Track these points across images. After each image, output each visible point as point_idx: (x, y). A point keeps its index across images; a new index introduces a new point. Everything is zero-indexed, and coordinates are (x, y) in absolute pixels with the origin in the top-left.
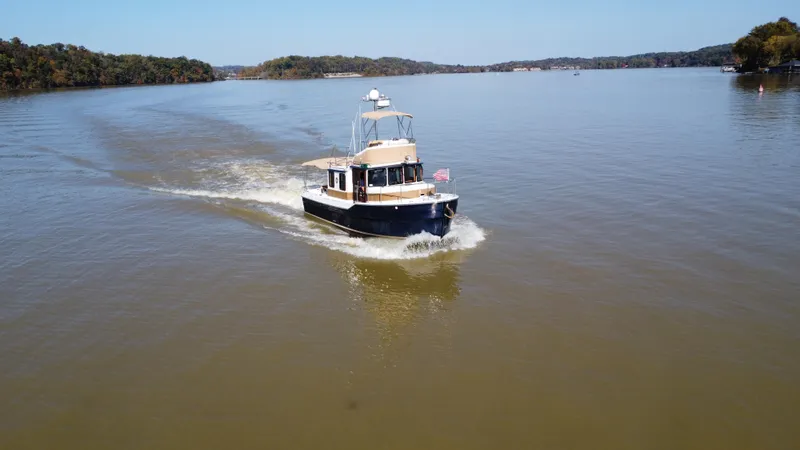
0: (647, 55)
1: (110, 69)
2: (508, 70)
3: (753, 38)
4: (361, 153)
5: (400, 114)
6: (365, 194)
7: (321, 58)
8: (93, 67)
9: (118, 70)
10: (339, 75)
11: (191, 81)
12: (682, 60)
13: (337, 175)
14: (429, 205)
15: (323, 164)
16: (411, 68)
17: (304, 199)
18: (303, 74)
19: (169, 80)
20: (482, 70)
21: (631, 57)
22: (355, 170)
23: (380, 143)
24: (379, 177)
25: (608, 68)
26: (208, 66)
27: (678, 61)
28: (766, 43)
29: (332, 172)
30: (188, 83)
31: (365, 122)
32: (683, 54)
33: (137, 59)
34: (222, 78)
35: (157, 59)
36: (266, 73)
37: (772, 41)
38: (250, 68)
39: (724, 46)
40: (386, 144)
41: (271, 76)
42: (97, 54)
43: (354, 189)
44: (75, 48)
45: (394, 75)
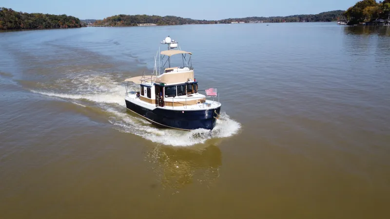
0: (295, 16)
1: (26, 21)
2: (228, 23)
3: (356, 8)
4: (160, 76)
5: (184, 52)
6: (164, 102)
7: (136, 16)
8: (17, 19)
9: (31, 21)
10: (145, 25)
11: (69, 27)
12: (312, 19)
13: (145, 88)
14: (203, 111)
15: (137, 80)
16: (181, 21)
17: (126, 101)
18: (127, 24)
19: (57, 27)
20: (216, 22)
21: (287, 17)
22: (156, 86)
23: (172, 70)
24: (171, 91)
25: (277, 22)
26: (78, 19)
27: (310, 19)
28: (364, 10)
29: (142, 86)
30: (68, 28)
31: (163, 57)
32: (312, 16)
33: (40, 15)
34: (85, 26)
35: (51, 15)
36: (108, 23)
37: (367, 9)
38: (100, 21)
39: (332, 12)
40: (176, 71)
41: (110, 25)
42: (18, 13)
43: (156, 97)
44: (6, 9)
45: (173, 25)
